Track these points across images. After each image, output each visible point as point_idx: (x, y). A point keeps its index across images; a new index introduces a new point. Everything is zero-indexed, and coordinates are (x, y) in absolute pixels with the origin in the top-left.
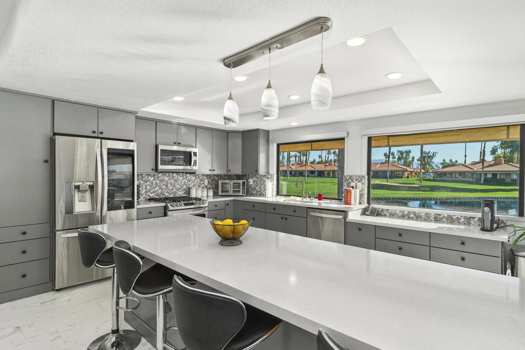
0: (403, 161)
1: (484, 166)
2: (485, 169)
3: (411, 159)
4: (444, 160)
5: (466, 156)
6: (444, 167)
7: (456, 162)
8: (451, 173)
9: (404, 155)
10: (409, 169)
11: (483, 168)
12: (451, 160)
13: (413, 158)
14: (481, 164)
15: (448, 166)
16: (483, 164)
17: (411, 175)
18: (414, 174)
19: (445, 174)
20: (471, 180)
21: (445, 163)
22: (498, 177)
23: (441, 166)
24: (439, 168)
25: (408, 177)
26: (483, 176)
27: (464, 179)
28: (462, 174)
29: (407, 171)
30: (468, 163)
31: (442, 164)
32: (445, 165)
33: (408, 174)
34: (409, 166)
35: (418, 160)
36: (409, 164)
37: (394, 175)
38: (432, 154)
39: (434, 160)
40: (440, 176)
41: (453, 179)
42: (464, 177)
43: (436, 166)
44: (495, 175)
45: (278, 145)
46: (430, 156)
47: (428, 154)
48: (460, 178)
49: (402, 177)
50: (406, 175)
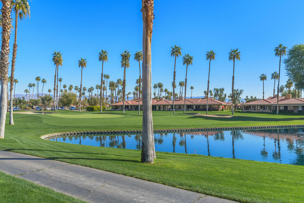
0: (218, 97)
1: (279, 100)
2: (279, 103)
3: (224, 96)
4: (247, 97)
5: (264, 93)
6: (248, 102)
7: (255, 97)
8: (254, 106)
9: (219, 92)
11: (278, 102)
12: (252, 97)
13: (225, 95)
14: (277, 98)
15: (251, 101)
16: (278, 99)
17: (225, 108)
18: (227, 107)
19: (249, 107)
20: (269, 111)
21: (248, 99)
22: (289, 109)
23: (245, 102)
24: (243, 102)
25: (222, 110)
26: (278, 108)
27: (264, 111)
28: (262, 106)
29: (222, 105)
30: (265, 98)
31: (246, 99)
32: (248, 100)
33: (223, 107)
34: (222, 101)
35: (229, 97)
36: (223, 100)
37: (212, 108)
38: (239, 92)
39: (241, 96)
40: (247, 108)
41: (256, 111)
42: (264, 109)
44: (286, 107)
46: (238, 93)
47: (237, 91)
48: (261, 110)
49: (218, 110)
50: (221, 109)
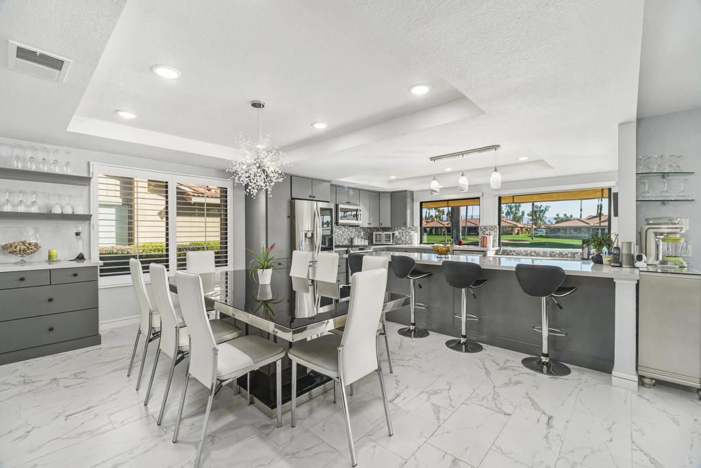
0: (512, 216)
2: (602, 224)
3: (521, 214)
4: (558, 215)
5: (581, 210)
6: (557, 222)
7: (571, 216)
8: (565, 229)
9: (514, 210)
10: (519, 225)
11: (600, 223)
12: (565, 215)
13: (523, 213)
14: (598, 218)
15: (563, 221)
16: (600, 219)
17: (522, 231)
18: (524, 230)
19: (558, 229)
20: (587, 235)
21: (559, 218)
23: (554, 222)
24: (551, 223)
25: (518, 234)
26: (600, 231)
28: (577, 229)
29: (517, 227)
30: (584, 217)
31: (555, 219)
32: (558, 220)
33: (518, 230)
34: (518, 221)
35: (528, 215)
36: (519, 219)
38: (544, 209)
39: (546, 215)
40: (553, 231)
41: (567, 235)
42: (579, 233)
43: (549, 221)
45: (421, 203)
46: (542, 210)
47: (540, 208)
48: (575, 234)
49: (512, 234)
50: (516, 232)
